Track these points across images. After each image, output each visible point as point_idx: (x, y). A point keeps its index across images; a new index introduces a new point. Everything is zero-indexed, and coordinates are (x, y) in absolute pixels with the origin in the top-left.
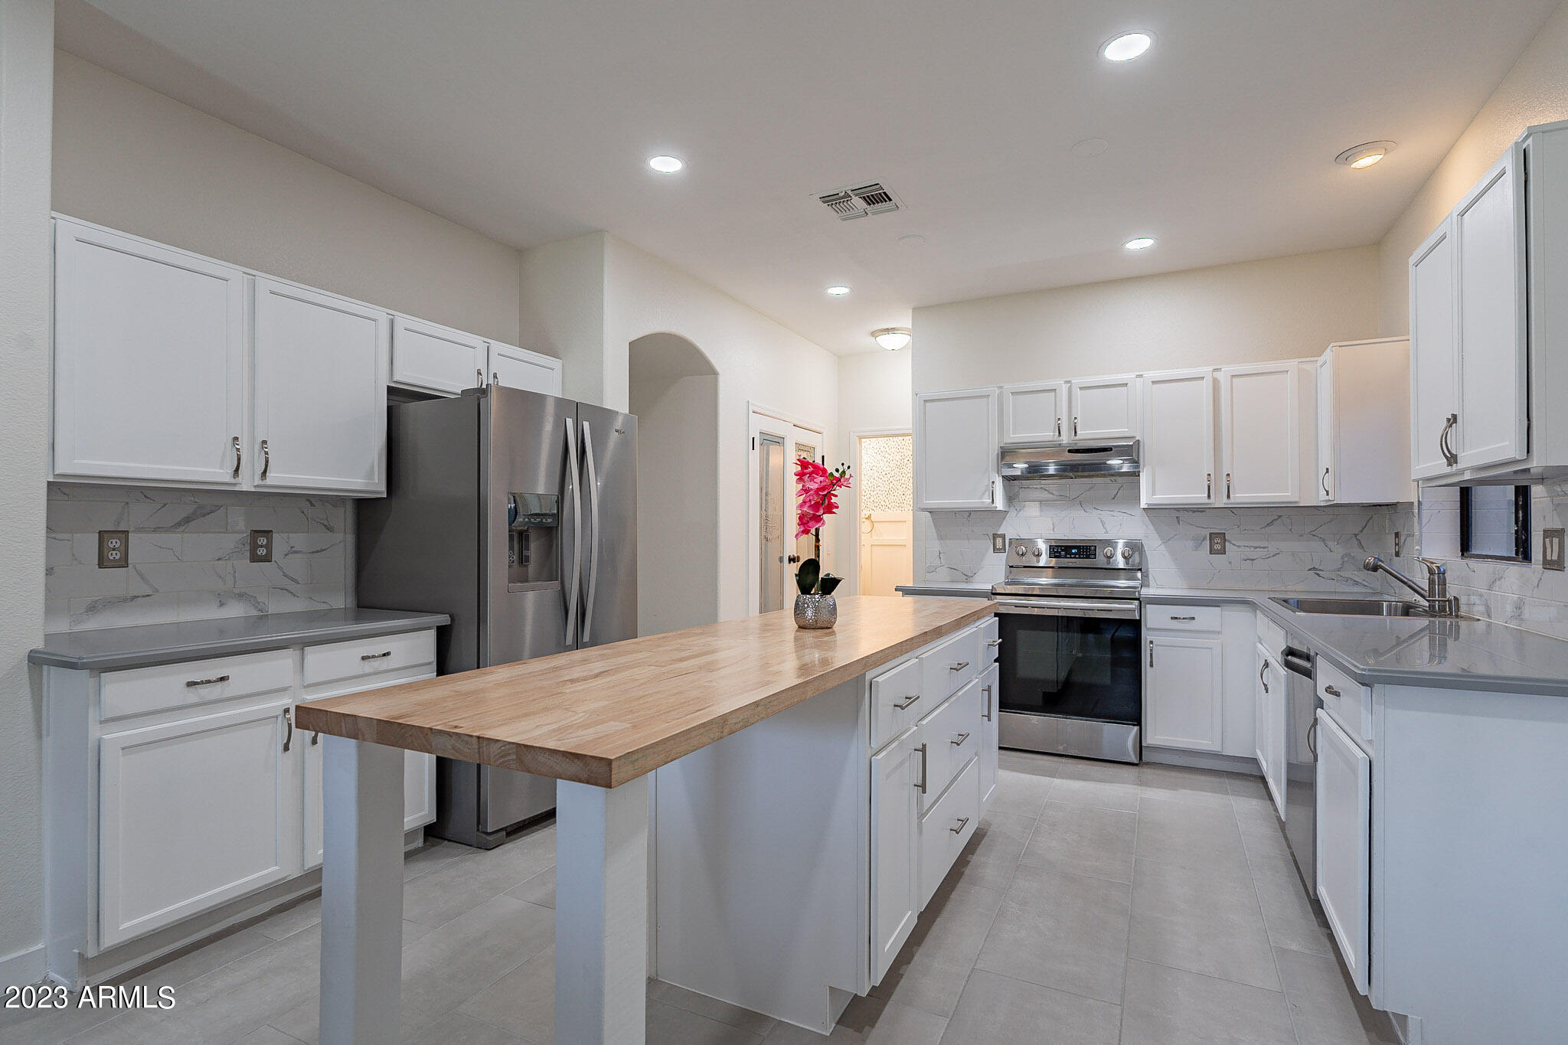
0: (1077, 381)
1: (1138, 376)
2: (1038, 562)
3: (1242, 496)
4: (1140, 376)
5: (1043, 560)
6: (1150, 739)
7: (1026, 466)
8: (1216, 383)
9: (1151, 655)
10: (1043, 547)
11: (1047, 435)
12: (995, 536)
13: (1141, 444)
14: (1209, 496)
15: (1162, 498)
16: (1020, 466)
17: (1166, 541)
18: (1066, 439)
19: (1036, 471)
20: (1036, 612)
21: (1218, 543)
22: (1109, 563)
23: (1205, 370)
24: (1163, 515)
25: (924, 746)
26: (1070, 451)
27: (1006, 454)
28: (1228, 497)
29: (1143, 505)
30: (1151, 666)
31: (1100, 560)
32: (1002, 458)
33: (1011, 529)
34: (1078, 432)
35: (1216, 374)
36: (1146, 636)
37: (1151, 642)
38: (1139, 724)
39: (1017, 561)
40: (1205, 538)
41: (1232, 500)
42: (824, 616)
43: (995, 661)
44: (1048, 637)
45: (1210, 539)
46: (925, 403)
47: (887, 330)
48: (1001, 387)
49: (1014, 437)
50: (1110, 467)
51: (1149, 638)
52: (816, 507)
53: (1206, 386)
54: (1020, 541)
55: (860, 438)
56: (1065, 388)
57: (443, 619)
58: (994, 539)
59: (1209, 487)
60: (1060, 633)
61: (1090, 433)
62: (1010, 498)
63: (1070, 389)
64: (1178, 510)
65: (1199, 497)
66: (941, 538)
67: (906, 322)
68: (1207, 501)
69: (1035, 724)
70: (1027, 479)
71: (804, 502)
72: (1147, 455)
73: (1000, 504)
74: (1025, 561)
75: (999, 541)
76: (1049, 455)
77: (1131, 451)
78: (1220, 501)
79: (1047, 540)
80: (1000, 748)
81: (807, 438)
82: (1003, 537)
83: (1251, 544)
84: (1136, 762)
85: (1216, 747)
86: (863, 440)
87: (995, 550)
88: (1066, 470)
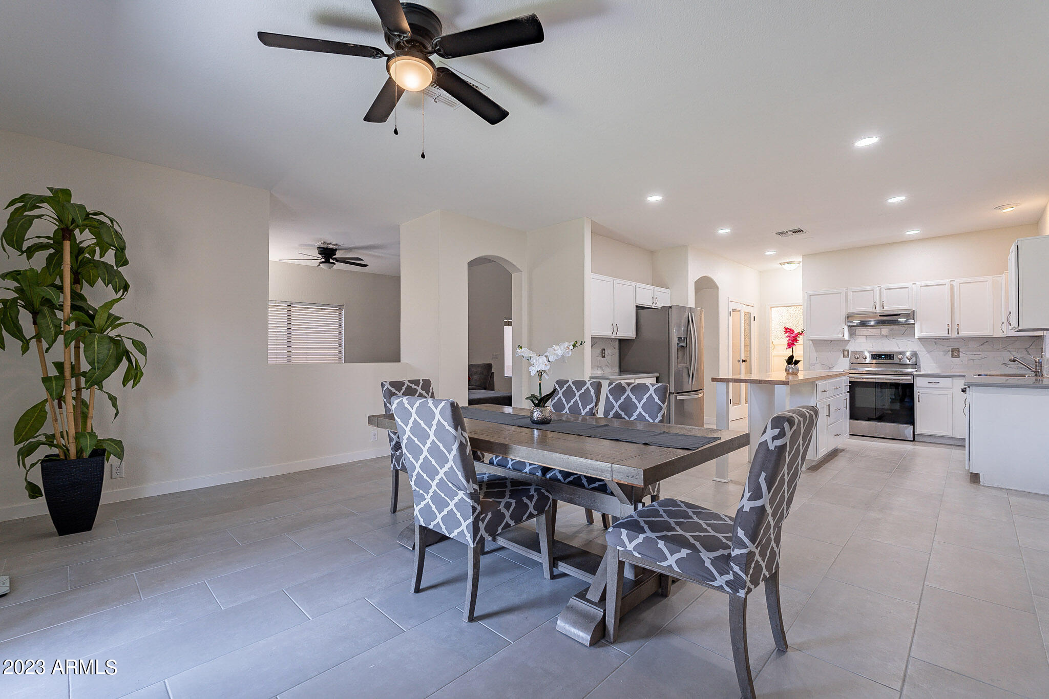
0: (884, 286)
1: (913, 284)
2: (865, 361)
3: (964, 333)
4: (915, 284)
5: (868, 360)
6: (918, 431)
7: (859, 322)
8: (952, 287)
9: (919, 397)
10: (868, 355)
11: (870, 308)
12: (844, 351)
13: (915, 312)
14: (948, 333)
15: (925, 334)
16: (856, 322)
17: (929, 352)
18: (878, 310)
19: (864, 324)
20: (864, 380)
21: (955, 353)
22: (900, 361)
23: (947, 281)
24: (928, 342)
25: (829, 405)
26: (880, 316)
27: (849, 317)
28: (958, 333)
29: (917, 336)
30: (919, 401)
31: (896, 360)
32: (848, 319)
33: (851, 347)
34: (884, 308)
35: (951, 283)
36: (916, 389)
37: (919, 392)
38: (913, 425)
39: (855, 361)
40: (949, 351)
41: (960, 335)
42: (795, 371)
43: (848, 392)
44: (872, 391)
45: (952, 352)
46: (810, 297)
47: (787, 263)
48: (847, 289)
49: (853, 309)
50: (900, 322)
51: (918, 391)
52: (793, 341)
53: (947, 288)
54: (856, 353)
55: (771, 307)
56: (878, 289)
57: (657, 375)
58: (843, 352)
59: (948, 330)
60: (877, 389)
61: (890, 308)
62: (852, 334)
63: (880, 290)
64: (935, 339)
65: (945, 334)
66: (817, 351)
67: (800, 259)
68: (947, 335)
69: (864, 425)
70: (859, 326)
71: (789, 340)
72: (917, 316)
73: (846, 337)
74: (858, 361)
75: (846, 353)
76: (871, 318)
77: (910, 315)
78: (955, 335)
79: (870, 352)
80: (850, 435)
81: (748, 309)
82: (848, 351)
83: (974, 353)
84: (912, 440)
85: (949, 434)
86: (772, 309)
87: (844, 356)
88: (879, 323)
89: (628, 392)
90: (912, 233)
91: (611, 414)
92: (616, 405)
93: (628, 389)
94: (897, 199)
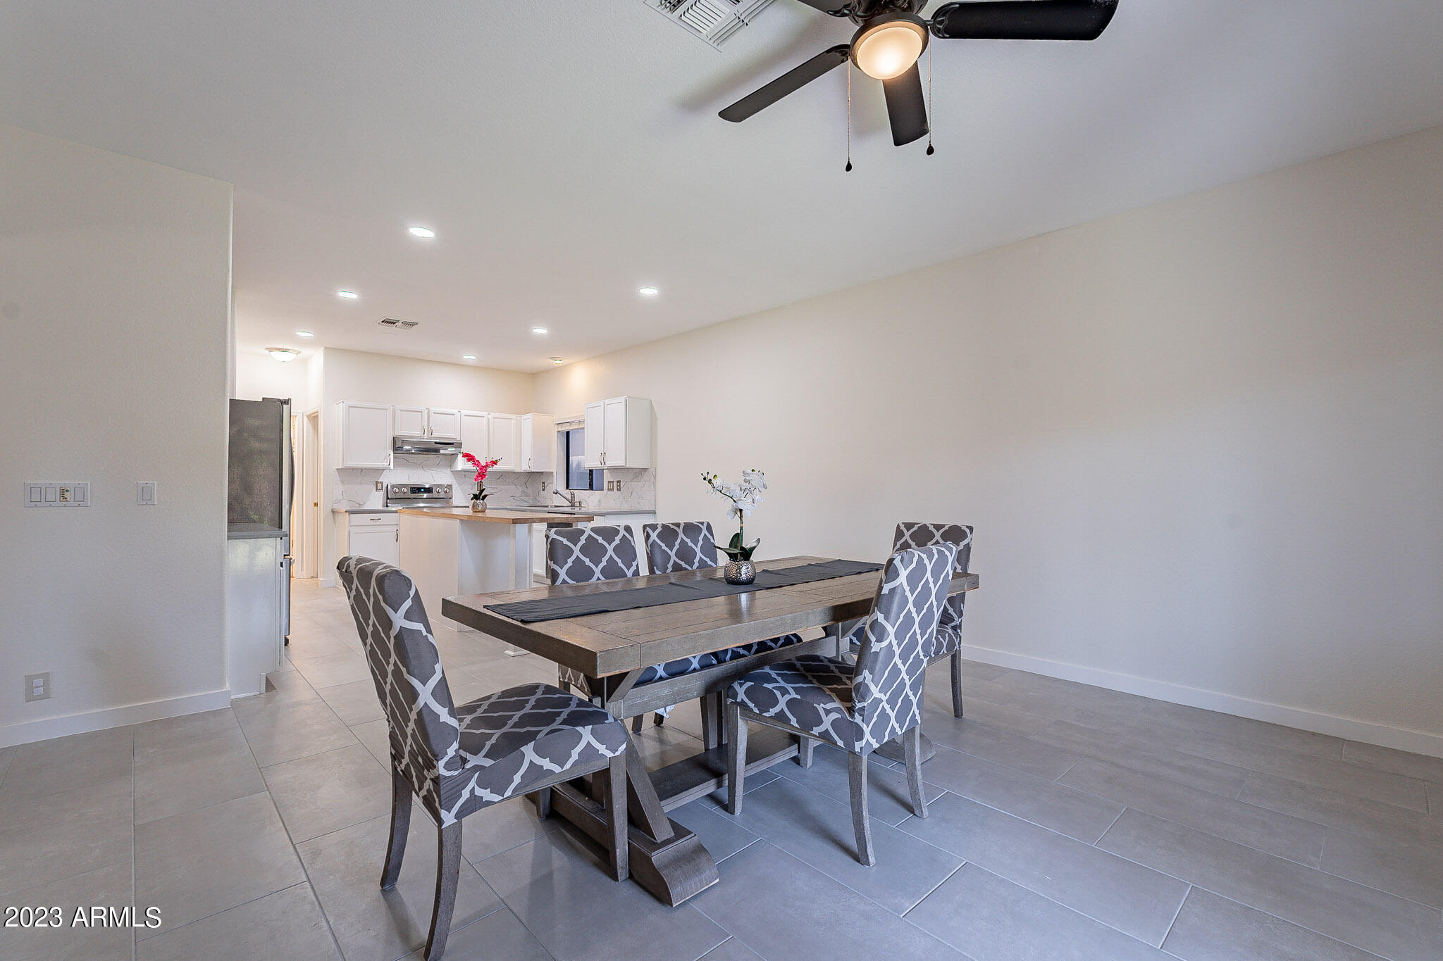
0: (433, 410)
1: (459, 412)
5: (406, 495)
8: (488, 420)
11: (417, 434)
12: (377, 483)
16: (405, 448)
17: (460, 485)
23: (485, 414)
26: (435, 443)
27: (398, 441)
31: (434, 494)
32: (395, 443)
33: (385, 478)
34: (432, 434)
35: (489, 416)
39: (392, 496)
48: (395, 407)
49: (401, 432)
56: (426, 411)
61: (437, 435)
63: (429, 412)
66: (343, 483)
73: (392, 466)
74: (395, 496)
75: (379, 485)
77: (455, 445)
79: (409, 485)
82: (382, 483)
87: (377, 489)
88: (421, 451)
89: (681, 535)
90: (469, 358)
91: (670, 566)
92: (672, 554)
93: (680, 531)
94: (540, 331)
